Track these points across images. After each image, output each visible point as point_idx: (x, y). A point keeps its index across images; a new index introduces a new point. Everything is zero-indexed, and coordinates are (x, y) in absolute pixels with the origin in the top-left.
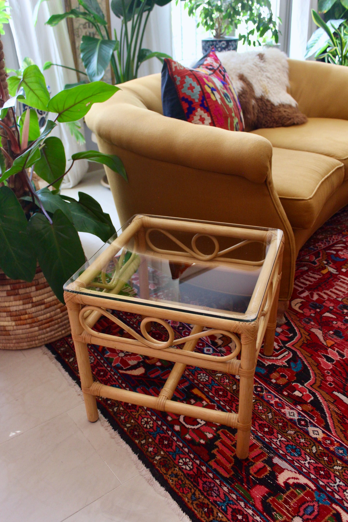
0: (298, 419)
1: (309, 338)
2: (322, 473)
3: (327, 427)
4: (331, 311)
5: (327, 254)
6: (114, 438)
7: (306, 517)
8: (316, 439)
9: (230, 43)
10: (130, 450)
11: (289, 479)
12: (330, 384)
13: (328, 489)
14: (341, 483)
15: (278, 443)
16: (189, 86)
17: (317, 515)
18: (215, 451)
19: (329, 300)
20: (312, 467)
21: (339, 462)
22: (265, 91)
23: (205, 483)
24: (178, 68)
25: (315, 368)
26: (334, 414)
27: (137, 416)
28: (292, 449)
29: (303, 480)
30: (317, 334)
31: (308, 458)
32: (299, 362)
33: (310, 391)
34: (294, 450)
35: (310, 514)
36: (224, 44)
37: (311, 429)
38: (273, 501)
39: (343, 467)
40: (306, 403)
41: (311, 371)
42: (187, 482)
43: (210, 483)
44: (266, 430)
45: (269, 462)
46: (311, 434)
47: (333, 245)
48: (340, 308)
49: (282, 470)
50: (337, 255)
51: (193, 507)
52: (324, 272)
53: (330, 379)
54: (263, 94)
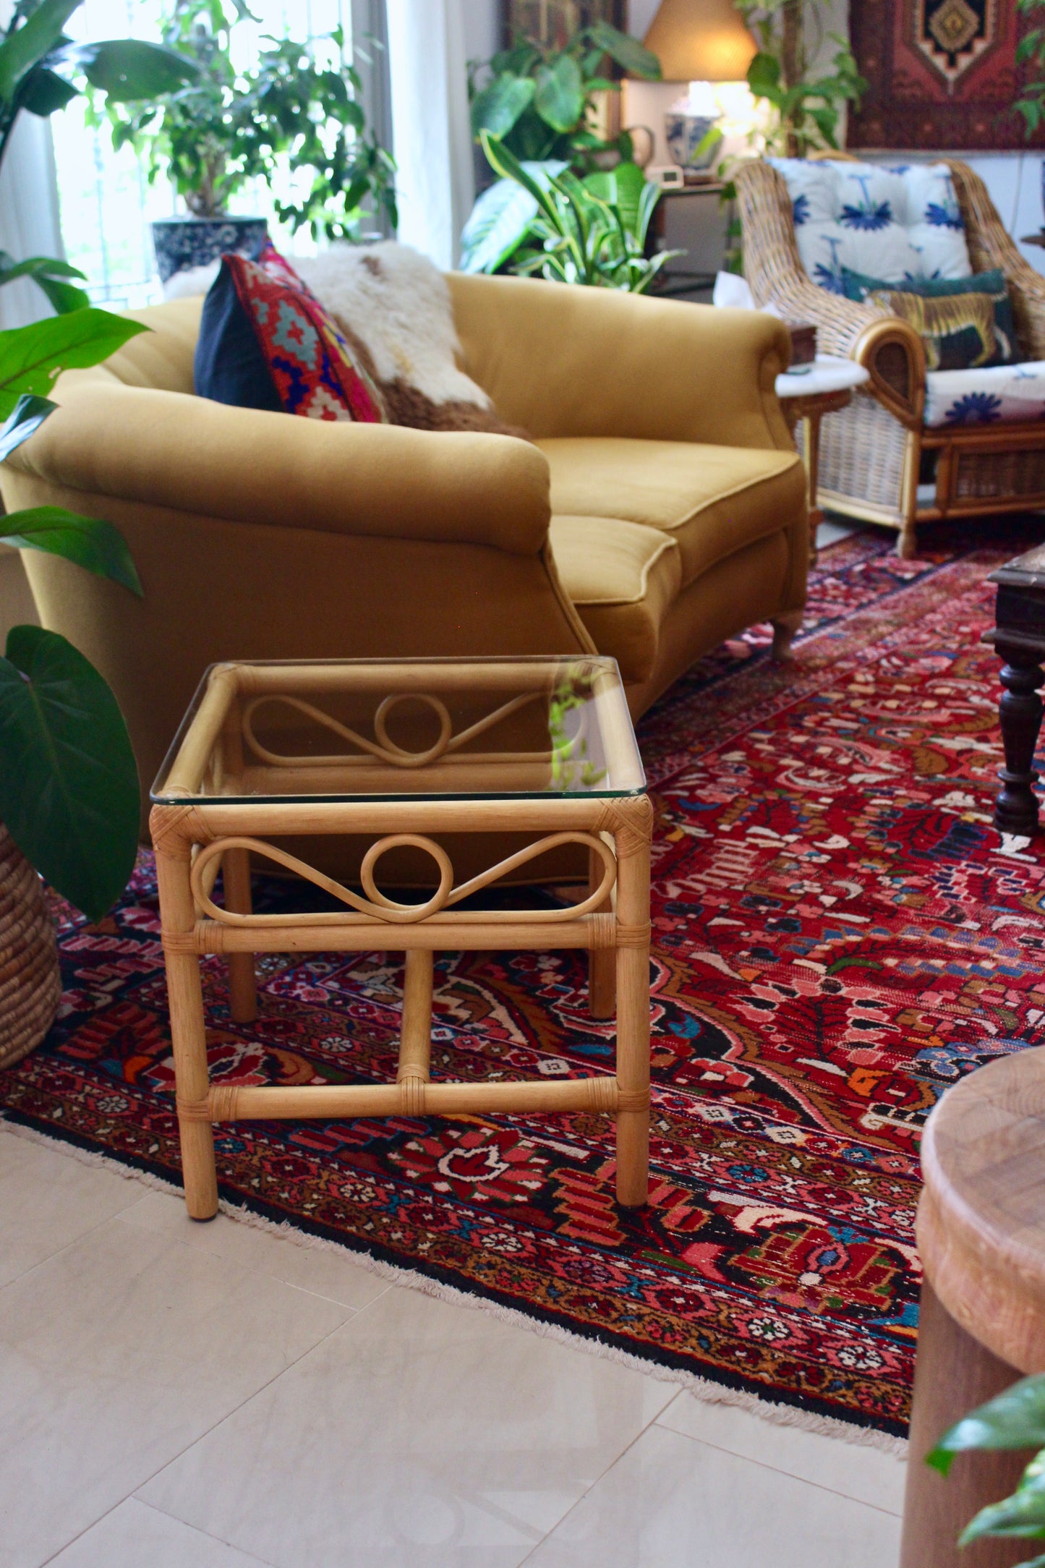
0: (735, 1120)
1: (692, 972)
2: (830, 1196)
3: (807, 1121)
4: (725, 914)
5: (666, 798)
6: (282, 1238)
7: (825, 1269)
8: (793, 1146)
10: (342, 1249)
11: (760, 1220)
12: (782, 1048)
13: (855, 1218)
14: (879, 1204)
15: (706, 1167)
16: (289, 327)
17: (847, 1263)
18: (561, 1209)
19: (710, 892)
20: (803, 1192)
21: (860, 1173)
22: (402, 366)
23: (568, 1264)
24: (261, 280)
25: (735, 1025)
26: (813, 1096)
27: (322, 1186)
28: (745, 1172)
29: (792, 1216)
30: (713, 963)
31: (789, 1180)
32: (688, 1020)
33: (740, 1067)
34: (752, 1172)
35: (833, 1263)
37: (772, 1132)
38: (741, 1261)
39: (872, 1179)
40: (740, 1089)
41: (725, 1032)
42: (523, 1270)
43: (580, 1262)
44: (667, 1151)
45: (702, 1200)
46: (777, 1139)
47: (675, 778)
48: (748, 903)
49: (739, 1210)
50: (693, 799)
51: (563, 1306)
52: (675, 837)
53: (779, 1039)
54: (399, 373)
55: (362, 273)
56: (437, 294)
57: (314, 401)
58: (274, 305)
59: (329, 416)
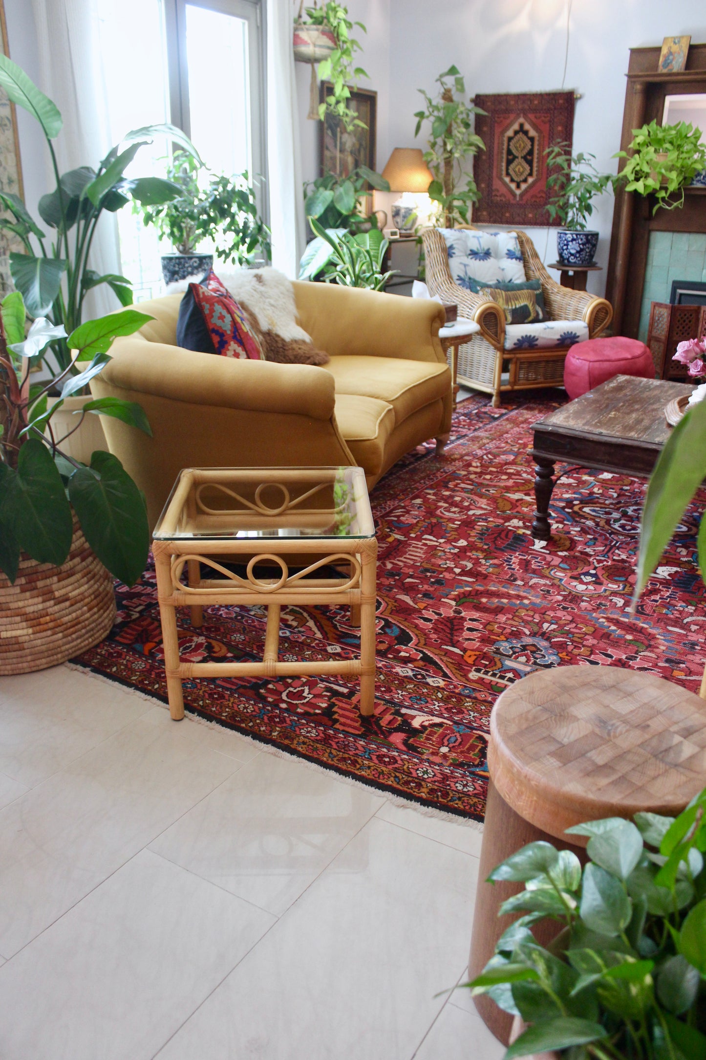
0: (413, 675)
1: (396, 604)
2: (454, 711)
3: (445, 675)
4: (411, 577)
5: (386, 521)
6: (213, 729)
7: (451, 745)
8: (438, 687)
9: (204, 261)
10: (238, 734)
11: (423, 722)
12: (435, 641)
13: (465, 721)
14: (476, 714)
15: (400, 697)
16: (219, 315)
17: (461, 742)
18: (336, 716)
19: (405, 566)
20: (443, 709)
21: (468, 700)
22: (272, 324)
23: (338, 742)
24: (206, 294)
25: (415, 630)
26: (447, 663)
27: (230, 705)
28: (417, 699)
29: (437, 720)
30: (406, 600)
31: (436, 703)
32: (394, 627)
33: (416, 650)
34: (420, 699)
35: (455, 742)
36: (196, 262)
37: (429, 680)
38: (415, 741)
39: (473, 703)
40: (416, 660)
41: (410, 633)
42: (318, 745)
43: (343, 741)
44: (383, 689)
45: (397, 713)
46: (432, 684)
47: (391, 512)
48: (422, 572)
49: (413, 717)
50: (399, 521)
51: (335, 762)
52: (390, 540)
53: (434, 636)
54: (270, 327)
55: (254, 281)
56: (288, 291)
57: (230, 348)
58: (212, 305)
59: (237, 355)
